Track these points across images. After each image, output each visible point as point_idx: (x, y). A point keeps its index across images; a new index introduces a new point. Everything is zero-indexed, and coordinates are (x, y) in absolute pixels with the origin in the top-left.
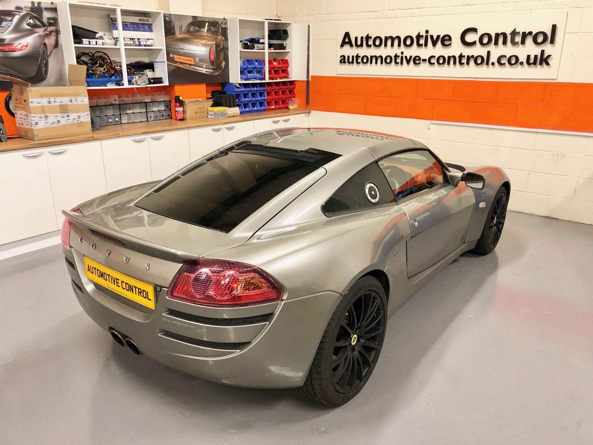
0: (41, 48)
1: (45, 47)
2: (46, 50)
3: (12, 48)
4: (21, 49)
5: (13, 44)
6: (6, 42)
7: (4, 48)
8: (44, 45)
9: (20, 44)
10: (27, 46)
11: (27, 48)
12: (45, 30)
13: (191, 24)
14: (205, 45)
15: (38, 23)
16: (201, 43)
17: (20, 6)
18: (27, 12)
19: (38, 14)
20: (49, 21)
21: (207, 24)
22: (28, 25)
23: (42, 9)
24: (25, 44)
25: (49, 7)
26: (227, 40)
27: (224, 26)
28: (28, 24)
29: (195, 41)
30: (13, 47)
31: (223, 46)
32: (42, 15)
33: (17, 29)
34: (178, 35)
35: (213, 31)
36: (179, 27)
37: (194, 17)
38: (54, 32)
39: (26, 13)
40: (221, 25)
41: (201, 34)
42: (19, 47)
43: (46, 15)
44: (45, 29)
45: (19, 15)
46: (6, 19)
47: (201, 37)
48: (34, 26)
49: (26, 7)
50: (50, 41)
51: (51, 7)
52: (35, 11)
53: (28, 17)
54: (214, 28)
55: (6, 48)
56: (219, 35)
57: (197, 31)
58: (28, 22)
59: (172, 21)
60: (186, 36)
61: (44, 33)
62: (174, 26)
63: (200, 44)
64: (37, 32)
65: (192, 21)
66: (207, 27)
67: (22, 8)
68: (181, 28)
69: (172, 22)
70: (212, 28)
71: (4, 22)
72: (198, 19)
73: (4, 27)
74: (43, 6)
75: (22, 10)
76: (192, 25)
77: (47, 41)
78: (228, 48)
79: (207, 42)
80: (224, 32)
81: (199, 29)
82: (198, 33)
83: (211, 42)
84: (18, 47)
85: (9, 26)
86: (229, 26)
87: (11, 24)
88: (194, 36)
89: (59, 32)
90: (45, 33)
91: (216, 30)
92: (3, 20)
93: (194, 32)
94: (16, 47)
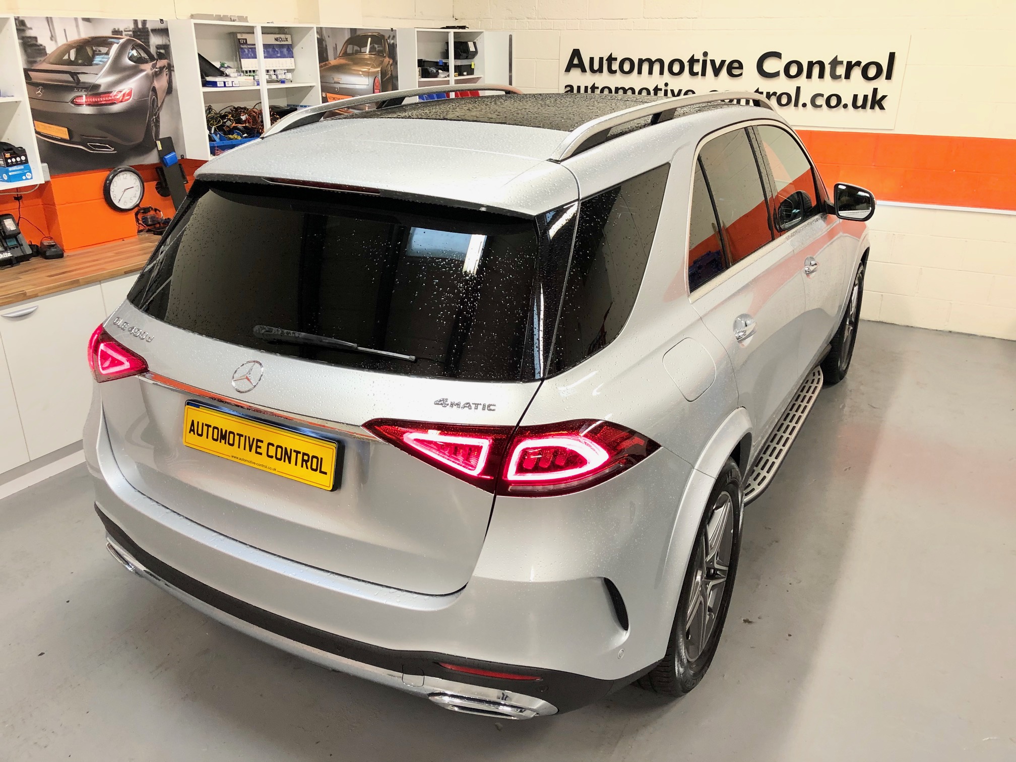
0: (150, 96)
1: (154, 94)
2: (156, 99)
3: (110, 98)
4: (122, 99)
5: (111, 92)
6: (102, 89)
7: (99, 100)
8: (152, 91)
9: (121, 92)
10: (130, 94)
11: (130, 98)
12: (154, 66)
13: (350, 42)
14: (367, 74)
15: (144, 55)
16: (361, 71)
17: (118, 29)
18: (128, 38)
19: (143, 40)
20: (158, 51)
21: (370, 39)
22: (131, 59)
23: (148, 31)
24: (128, 91)
25: (157, 28)
26: (396, 63)
27: (392, 42)
28: (131, 57)
29: (353, 68)
30: (111, 96)
31: (391, 74)
32: (149, 42)
33: (116, 67)
34: (333, 61)
35: (377, 50)
36: (334, 48)
37: (353, 31)
38: (166, 69)
39: (128, 40)
40: (388, 41)
41: (362, 56)
42: (120, 96)
43: (155, 41)
44: (153, 64)
45: (118, 43)
46: (100, 51)
47: (361, 62)
48: (139, 61)
49: (126, 30)
50: (161, 84)
51: (160, 28)
52: (139, 35)
53: (130, 47)
54: (379, 46)
55: (102, 100)
56: (385, 57)
57: (357, 52)
58: (130, 55)
59: (323, 38)
60: (343, 61)
61: (152, 71)
62: (326, 45)
63: (361, 73)
64: (142, 71)
65: (350, 36)
66: (371, 44)
67: (122, 31)
68: (335, 49)
69: (323, 40)
70: (376, 46)
71: (97, 57)
72: (358, 33)
73: (97, 64)
74: (149, 26)
75: (122, 35)
76: (350, 44)
77: (156, 84)
78: (397, 77)
79: (370, 69)
80: (392, 52)
81: (359, 49)
82: (358, 56)
83: (375, 68)
84: (118, 97)
85: (105, 63)
86: (400, 42)
87: (106, 60)
88: (352, 60)
89: (172, 69)
90: (154, 70)
91: (381, 48)
92: (96, 53)
93: (352, 54)
94: (116, 97)
